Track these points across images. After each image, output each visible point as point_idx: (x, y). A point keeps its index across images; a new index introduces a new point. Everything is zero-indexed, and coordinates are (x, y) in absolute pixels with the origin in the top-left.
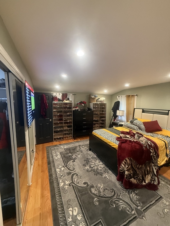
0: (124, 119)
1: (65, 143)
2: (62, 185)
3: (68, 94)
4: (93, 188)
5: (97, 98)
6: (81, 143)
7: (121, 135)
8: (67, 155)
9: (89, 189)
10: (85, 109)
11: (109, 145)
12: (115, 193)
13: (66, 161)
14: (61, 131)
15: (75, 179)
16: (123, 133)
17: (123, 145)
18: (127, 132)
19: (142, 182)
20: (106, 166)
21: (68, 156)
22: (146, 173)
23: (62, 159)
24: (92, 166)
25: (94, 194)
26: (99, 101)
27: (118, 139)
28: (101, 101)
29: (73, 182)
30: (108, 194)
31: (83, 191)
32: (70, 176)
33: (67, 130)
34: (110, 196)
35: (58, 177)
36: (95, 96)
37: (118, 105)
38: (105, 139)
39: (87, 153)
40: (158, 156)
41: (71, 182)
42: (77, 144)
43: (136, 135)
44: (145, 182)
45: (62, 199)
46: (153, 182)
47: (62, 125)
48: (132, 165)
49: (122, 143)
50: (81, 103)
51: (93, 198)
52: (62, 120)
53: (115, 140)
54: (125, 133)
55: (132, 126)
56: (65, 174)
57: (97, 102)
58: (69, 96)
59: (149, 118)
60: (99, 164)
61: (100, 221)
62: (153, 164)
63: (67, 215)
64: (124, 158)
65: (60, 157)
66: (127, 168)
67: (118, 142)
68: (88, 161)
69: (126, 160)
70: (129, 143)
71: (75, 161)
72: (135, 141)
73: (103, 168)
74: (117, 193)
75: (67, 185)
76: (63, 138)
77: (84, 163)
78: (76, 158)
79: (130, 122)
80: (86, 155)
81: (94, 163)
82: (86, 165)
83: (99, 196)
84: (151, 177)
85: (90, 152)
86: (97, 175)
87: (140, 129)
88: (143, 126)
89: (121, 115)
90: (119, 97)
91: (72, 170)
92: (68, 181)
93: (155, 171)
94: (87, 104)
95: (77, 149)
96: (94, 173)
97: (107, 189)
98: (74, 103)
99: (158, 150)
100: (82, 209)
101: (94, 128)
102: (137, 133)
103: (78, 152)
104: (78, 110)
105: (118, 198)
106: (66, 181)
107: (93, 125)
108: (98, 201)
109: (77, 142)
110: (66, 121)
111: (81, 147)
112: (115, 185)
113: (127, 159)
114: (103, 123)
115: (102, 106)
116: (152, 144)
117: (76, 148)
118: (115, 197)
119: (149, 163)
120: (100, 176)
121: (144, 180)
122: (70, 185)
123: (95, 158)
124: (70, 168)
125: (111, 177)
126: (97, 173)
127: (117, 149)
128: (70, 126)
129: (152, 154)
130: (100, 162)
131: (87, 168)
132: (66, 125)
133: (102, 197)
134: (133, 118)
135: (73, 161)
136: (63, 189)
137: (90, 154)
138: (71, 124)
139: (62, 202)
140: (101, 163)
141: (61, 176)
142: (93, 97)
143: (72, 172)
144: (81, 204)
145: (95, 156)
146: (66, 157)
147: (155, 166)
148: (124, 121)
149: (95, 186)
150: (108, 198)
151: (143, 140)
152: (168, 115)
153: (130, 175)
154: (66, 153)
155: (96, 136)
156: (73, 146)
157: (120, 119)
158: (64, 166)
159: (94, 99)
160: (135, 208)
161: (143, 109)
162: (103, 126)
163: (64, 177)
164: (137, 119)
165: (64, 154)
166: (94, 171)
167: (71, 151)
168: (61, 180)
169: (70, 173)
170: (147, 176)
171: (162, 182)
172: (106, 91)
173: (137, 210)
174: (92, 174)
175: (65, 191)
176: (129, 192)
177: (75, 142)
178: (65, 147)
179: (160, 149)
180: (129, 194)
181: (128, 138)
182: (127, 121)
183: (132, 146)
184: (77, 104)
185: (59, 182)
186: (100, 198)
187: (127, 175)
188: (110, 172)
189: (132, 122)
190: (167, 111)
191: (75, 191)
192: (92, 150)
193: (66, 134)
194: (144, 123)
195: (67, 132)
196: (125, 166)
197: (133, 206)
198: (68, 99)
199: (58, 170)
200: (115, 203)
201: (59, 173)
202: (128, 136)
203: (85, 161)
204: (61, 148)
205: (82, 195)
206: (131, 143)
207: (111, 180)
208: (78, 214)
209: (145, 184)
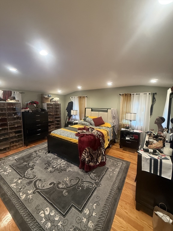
0: (78, 117)
1: (14, 153)
2: (23, 197)
3: (13, 92)
4: (60, 184)
5: (50, 98)
6: (36, 149)
7: (78, 131)
8: (21, 166)
9: (56, 187)
10: (38, 110)
11: (69, 141)
12: (79, 179)
13: (22, 172)
14: (6, 139)
15: (39, 184)
16: (79, 129)
17: (82, 138)
18: (83, 128)
19: (97, 163)
20: (68, 161)
21: (23, 166)
22: (99, 155)
23: (15, 172)
24: (55, 166)
25: (62, 188)
26: (53, 101)
27: (77, 135)
28: (55, 101)
29: (37, 189)
30: (74, 182)
31: (50, 191)
32: (32, 184)
33: (15, 137)
34: (76, 183)
35: (16, 192)
36: (49, 96)
37: (71, 105)
38: (65, 137)
39: (46, 156)
40: (104, 142)
41: (35, 189)
42: (32, 150)
43: (90, 129)
44: (98, 162)
45: (29, 209)
46: (103, 161)
47: (6, 131)
48: (90, 152)
49: (81, 137)
50: (32, 103)
51: (62, 192)
52: (6, 125)
53: (74, 136)
54: (82, 129)
55: (86, 123)
56: (25, 185)
57: (51, 102)
58: (14, 95)
59: (96, 115)
60: (61, 162)
61: (72, 205)
62: (102, 148)
63: (38, 220)
64: (84, 149)
65: (11, 171)
66: (87, 155)
67: (78, 138)
68: (49, 163)
69: (86, 150)
70: (86, 136)
71: (34, 168)
72: (90, 134)
73: (66, 164)
74: (81, 178)
75: (30, 194)
76: (8, 148)
77: (45, 166)
78: (35, 164)
79: (84, 120)
80: (45, 159)
81: (56, 163)
82: (48, 168)
83: (67, 188)
84: (102, 158)
85: (50, 155)
86: (61, 172)
87: (91, 124)
88: (93, 122)
89: (75, 114)
90: (72, 97)
91: (32, 178)
92: (31, 190)
93: (103, 152)
94: (39, 104)
95: (34, 155)
96: (58, 171)
97: (72, 179)
98: (22, 104)
99: (104, 138)
100: (53, 206)
101: (50, 130)
102: (90, 127)
103: (35, 158)
104: (28, 111)
105: (82, 182)
106: (28, 191)
107: (48, 127)
108: (66, 192)
109: (31, 148)
110: (12, 125)
111: (37, 152)
112: (78, 173)
113: (86, 148)
114: (58, 123)
115: (57, 107)
116: (101, 134)
117: (31, 155)
118: (80, 182)
119: (100, 148)
120: (65, 172)
121: (97, 161)
122: (34, 193)
123: (56, 158)
124: (29, 177)
125: (75, 169)
126: (61, 170)
127: (78, 143)
128: (20, 132)
129: (101, 141)
130: (61, 160)
131: (49, 170)
132: (14, 130)
133: (69, 187)
134: (85, 117)
135: (31, 169)
136: (27, 199)
137: (50, 156)
138: (21, 129)
139: (29, 213)
140: (63, 161)
141: (20, 189)
142: (46, 97)
143: (33, 179)
144: (51, 202)
145: (56, 157)
146: (21, 167)
147: (103, 149)
148: (77, 120)
149: (61, 182)
150: (74, 185)
151: (95, 132)
152: (107, 112)
153: (89, 160)
154: (18, 163)
155: (55, 137)
156: (27, 154)
157: (74, 118)
158: (21, 178)
159: (47, 99)
160: (95, 182)
161: (92, 108)
162: (58, 127)
163: (24, 188)
164: (88, 117)
165: (16, 166)
166: (57, 169)
167: (26, 160)
168: (21, 193)
169: (32, 182)
170: (99, 158)
171: (107, 159)
172: (59, 91)
173: (96, 183)
174: (56, 173)
175: (30, 201)
176: (89, 174)
177: (28, 149)
178: (16, 158)
179: (105, 136)
180: (89, 175)
181: (85, 132)
182: (81, 119)
183: (88, 138)
184: (27, 105)
185: (19, 197)
186: (68, 189)
187: (87, 161)
188: (72, 165)
189: (85, 120)
190: (107, 110)
191: (42, 195)
192: (51, 152)
193: (13, 142)
194: (94, 120)
195: (15, 139)
196: (85, 154)
197: (93, 182)
198: (14, 98)
199: (13, 185)
200: (80, 186)
201: (16, 187)
202: (85, 131)
203: (45, 164)
204: (10, 160)
205: (50, 195)
206: (87, 136)
207: (74, 171)
208: (51, 211)
209: (98, 163)
